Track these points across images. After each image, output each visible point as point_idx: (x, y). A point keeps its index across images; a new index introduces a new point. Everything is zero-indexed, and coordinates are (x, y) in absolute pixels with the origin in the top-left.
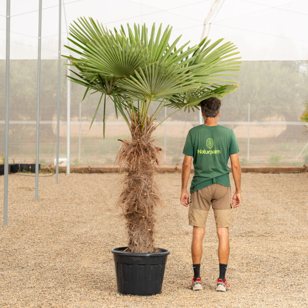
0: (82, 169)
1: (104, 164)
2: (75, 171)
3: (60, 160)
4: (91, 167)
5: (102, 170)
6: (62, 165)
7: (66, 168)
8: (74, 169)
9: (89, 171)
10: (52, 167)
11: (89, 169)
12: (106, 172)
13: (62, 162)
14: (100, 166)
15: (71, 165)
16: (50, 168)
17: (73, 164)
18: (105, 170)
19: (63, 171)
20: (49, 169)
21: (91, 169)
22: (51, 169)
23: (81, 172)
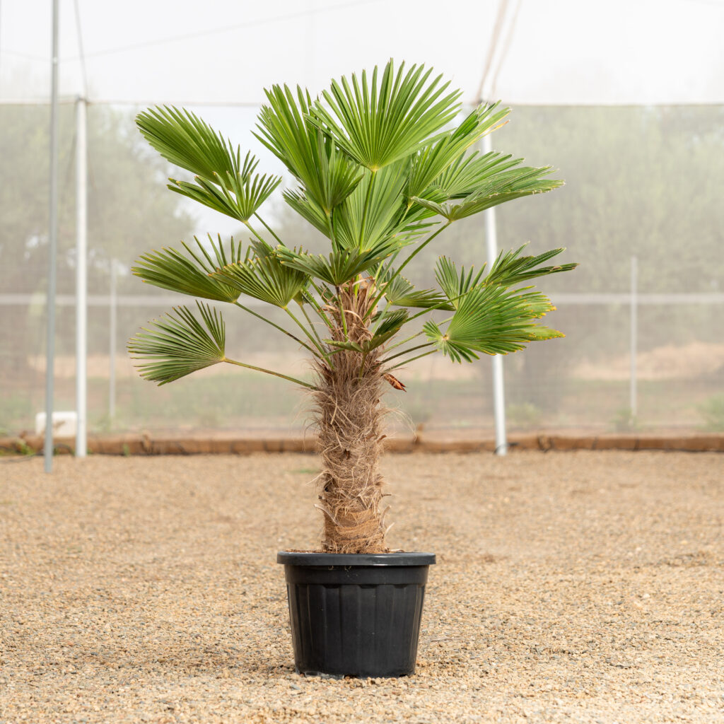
0: (121, 444)
1: (192, 431)
2: (100, 449)
3: (57, 416)
4: (152, 437)
5: (186, 447)
6: (62, 433)
7: (74, 440)
8: (100, 445)
9: (145, 449)
10: (32, 438)
11: (147, 445)
12: (198, 453)
13: (60, 424)
14: (178, 436)
15: (89, 435)
16: (22, 442)
17: (96, 429)
18: (195, 448)
19: (65, 449)
20: (19, 445)
21: (153, 443)
22: (28, 444)
23: (122, 454)
